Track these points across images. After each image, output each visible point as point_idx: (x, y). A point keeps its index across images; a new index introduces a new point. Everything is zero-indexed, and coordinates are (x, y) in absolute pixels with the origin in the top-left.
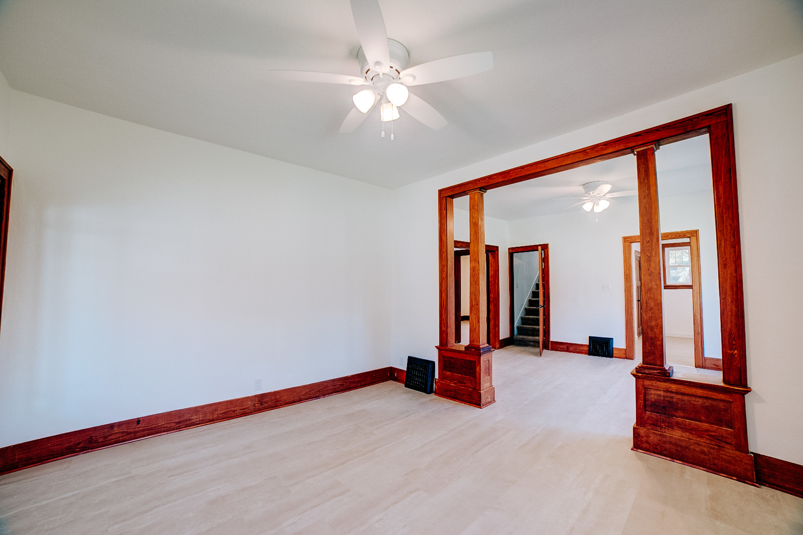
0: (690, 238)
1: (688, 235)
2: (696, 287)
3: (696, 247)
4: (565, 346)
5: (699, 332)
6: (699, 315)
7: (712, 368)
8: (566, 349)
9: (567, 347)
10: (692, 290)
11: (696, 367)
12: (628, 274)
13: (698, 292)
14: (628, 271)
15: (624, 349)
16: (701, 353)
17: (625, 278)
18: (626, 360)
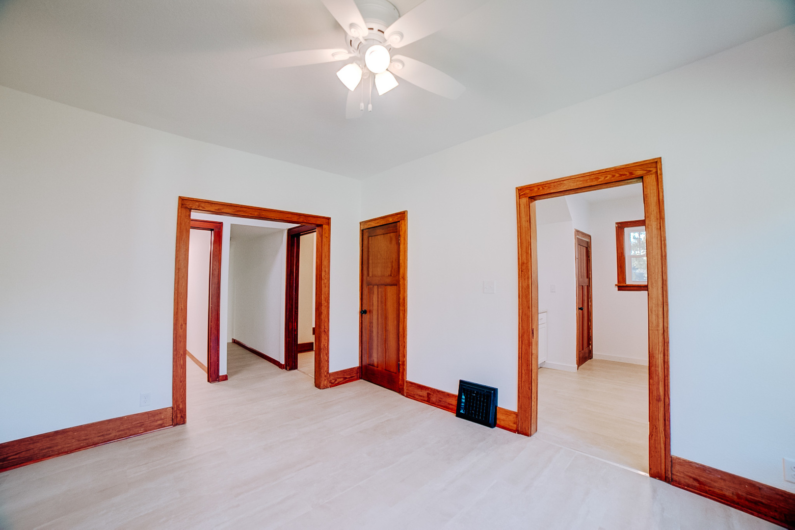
0: (642, 177)
1: (639, 173)
2: (656, 291)
3: (655, 198)
4: (424, 393)
5: (659, 396)
6: (662, 355)
7: (688, 486)
8: (426, 399)
9: (428, 394)
10: (647, 292)
11: (653, 475)
12: (525, 262)
13: (660, 303)
14: (524, 257)
15: (514, 413)
16: (663, 446)
17: (519, 270)
18: (516, 434)
